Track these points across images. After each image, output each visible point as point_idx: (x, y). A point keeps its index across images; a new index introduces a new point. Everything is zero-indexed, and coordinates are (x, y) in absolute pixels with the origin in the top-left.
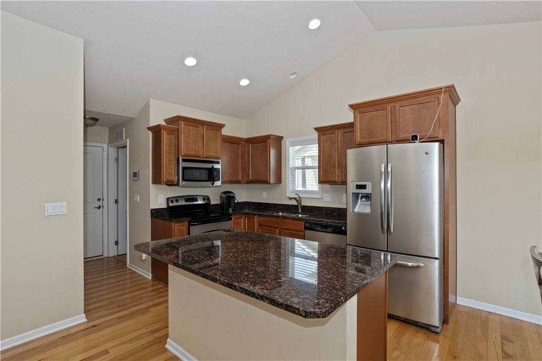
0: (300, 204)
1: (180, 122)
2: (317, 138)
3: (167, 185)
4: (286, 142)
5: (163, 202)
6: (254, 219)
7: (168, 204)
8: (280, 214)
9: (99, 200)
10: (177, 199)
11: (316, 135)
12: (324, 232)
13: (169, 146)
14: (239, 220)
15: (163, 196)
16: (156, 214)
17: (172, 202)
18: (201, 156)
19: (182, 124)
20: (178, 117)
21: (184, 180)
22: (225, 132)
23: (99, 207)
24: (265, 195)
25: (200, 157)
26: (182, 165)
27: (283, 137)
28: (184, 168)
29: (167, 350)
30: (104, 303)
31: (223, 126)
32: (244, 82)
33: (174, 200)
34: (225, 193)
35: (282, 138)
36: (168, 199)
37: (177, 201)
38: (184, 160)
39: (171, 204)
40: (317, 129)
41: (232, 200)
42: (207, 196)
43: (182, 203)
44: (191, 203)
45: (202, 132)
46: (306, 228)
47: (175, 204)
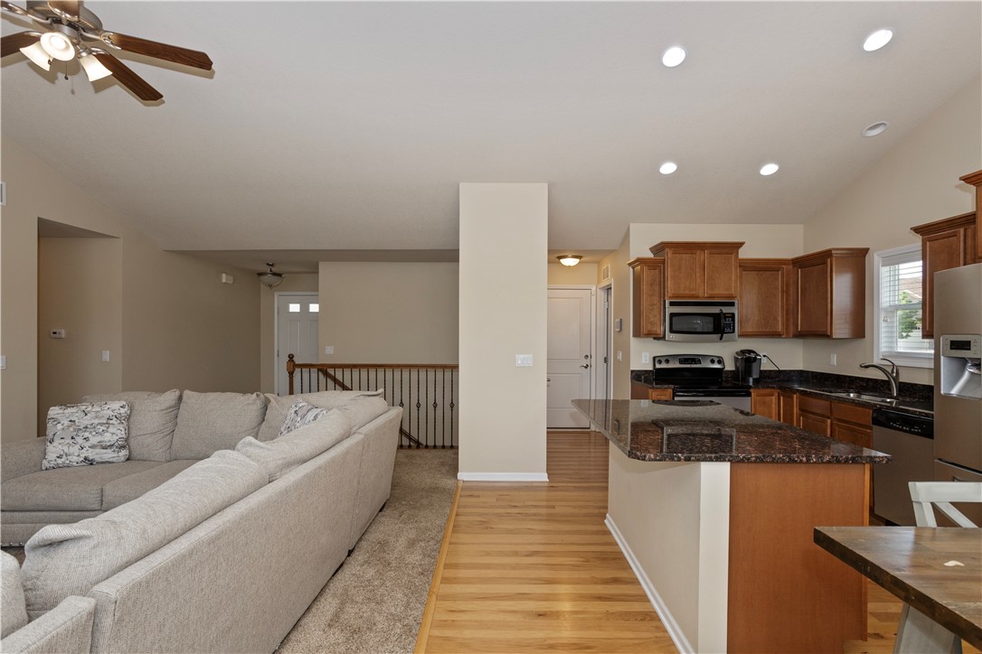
0: (896, 379)
1: (667, 250)
2: (920, 248)
3: (654, 338)
4: (875, 259)
5: (647, 362)
6: (792, 398)
7: (654, 365)
8: (852, 395)
9: (587, 356)
10: (667, 359)
11: (917, 242)
12: (905, 431)
13: (651, 285)
14: (768, 399)
15: (648, 354)
16: (637, 376)
17: (660, 362)
18: (701, 295)
19: (669, 253)
20: (662, 243)
21: (672, 331)
22: (744, 254)
23: (586, 367)
24: (834, 359)
25: (698, 297)
26: (670, 310)
27: (868, 249)
28: (672, 315)
29: (605, 524)
30: (570, 472)
31: (741, 244)
32: (769, 169)
33: (663, 360)
34: (743, 352)
35: (865, 251)
36: (654, 358)
37: (667, 361)
38: (672, 304)
39: (658, 366)
40: (917, 230)
41: (755, 365)
42: (718, 357)
43: (675, 365)
44: (689, 366)
45: (702, 259)
46: (876, 422)
47: (664, 366)
